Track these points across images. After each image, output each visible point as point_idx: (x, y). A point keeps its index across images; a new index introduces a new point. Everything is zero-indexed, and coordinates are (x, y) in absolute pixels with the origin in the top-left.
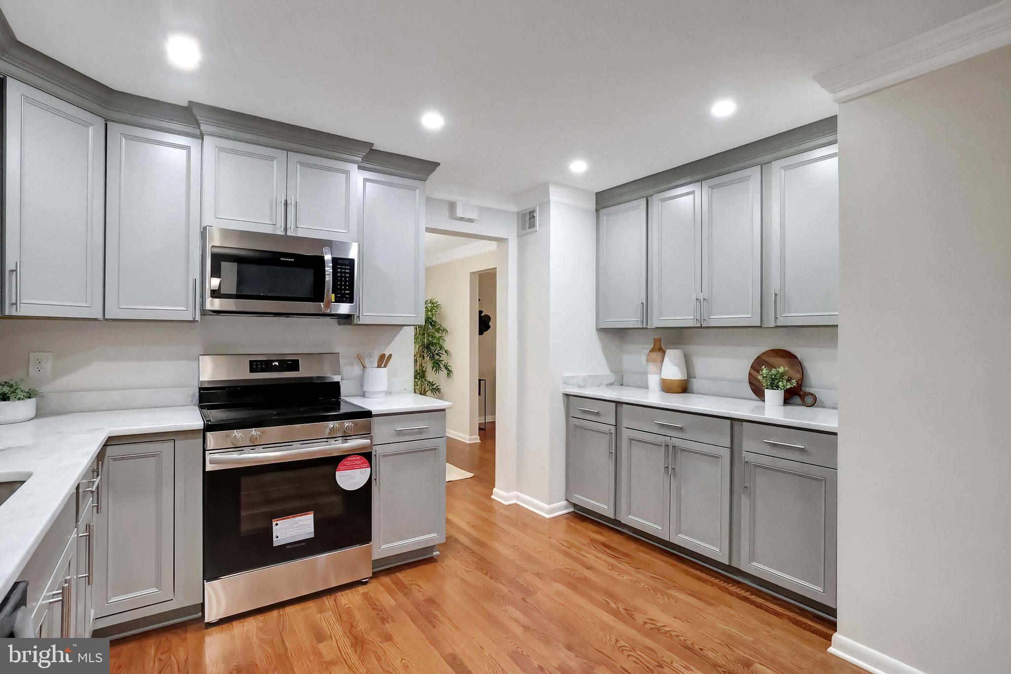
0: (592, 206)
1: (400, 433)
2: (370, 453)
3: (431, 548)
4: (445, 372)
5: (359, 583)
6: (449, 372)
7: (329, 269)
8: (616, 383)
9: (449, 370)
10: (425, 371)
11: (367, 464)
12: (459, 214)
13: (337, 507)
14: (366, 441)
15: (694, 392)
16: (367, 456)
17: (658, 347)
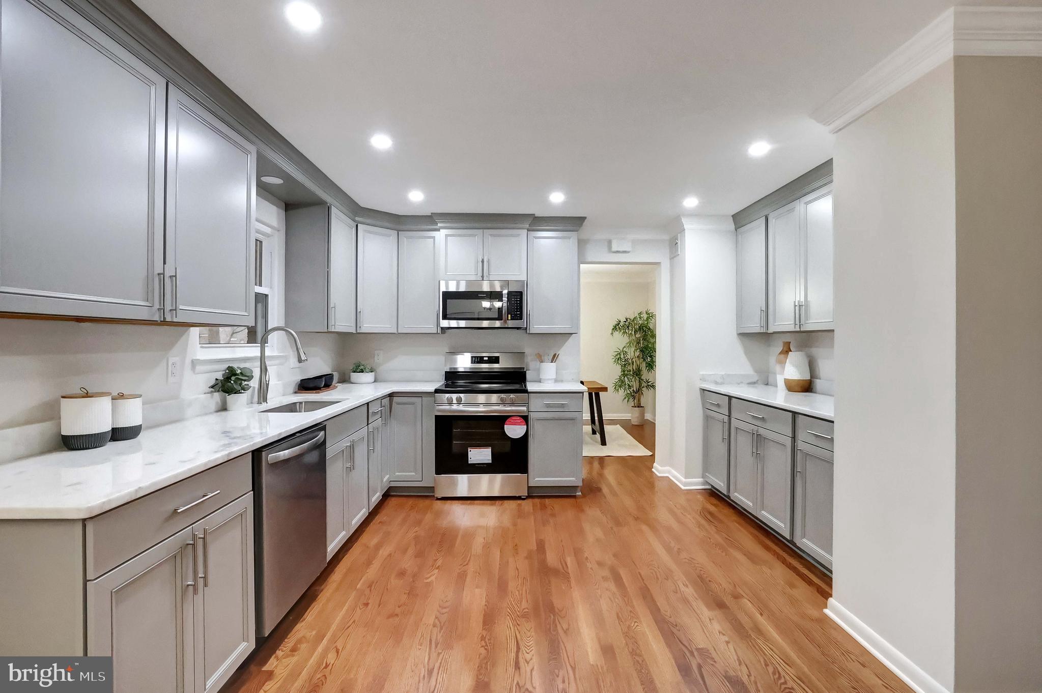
0: (733, 227)
1: (548, 406)
2: (527, 416)
3: (575, 488)
5: (519, 498)
7: (505, 299)
8: (759, 382)
10: (641, 370)
11: (524, 423)
12: (614, 248)
13: (507, 448)
14: (525, 408)
15: (817, 392)
16: (525, 419)
17: (787, 350)
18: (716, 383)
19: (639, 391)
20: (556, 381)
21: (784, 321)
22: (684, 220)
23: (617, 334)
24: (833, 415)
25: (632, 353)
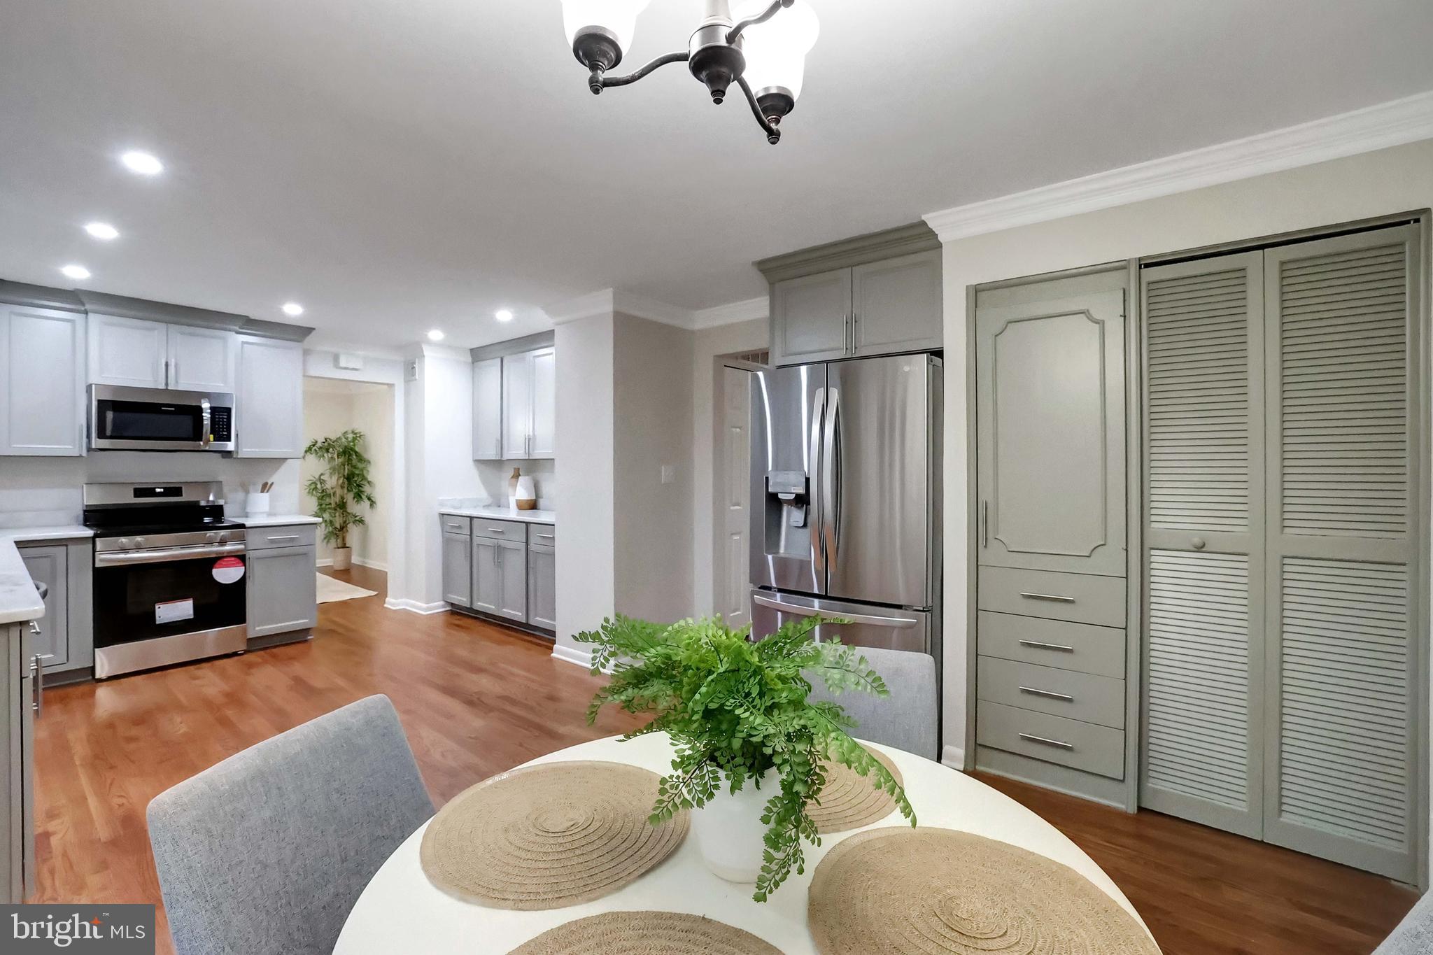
0: (470, 360)
1: (272, 541)
2: (244, 556)
3: (307, 632)
4: (368, 503)
5: (236, 654)
6: (372, 503)
7: (206, 416)
9: (372, 501)
10: (346, 502)
11: (242, 564)
12: (343, 364)
13: (217, 596)
14: (242, 547)
16: (241, 558)
17: (517, 476)
18: (455, 508)
19: (343, 528)
20: (270, 514)
21: (516, 451)
22: (425, 347)
23: (311, 458)
24: (554, 520)
25: (332, 482)
